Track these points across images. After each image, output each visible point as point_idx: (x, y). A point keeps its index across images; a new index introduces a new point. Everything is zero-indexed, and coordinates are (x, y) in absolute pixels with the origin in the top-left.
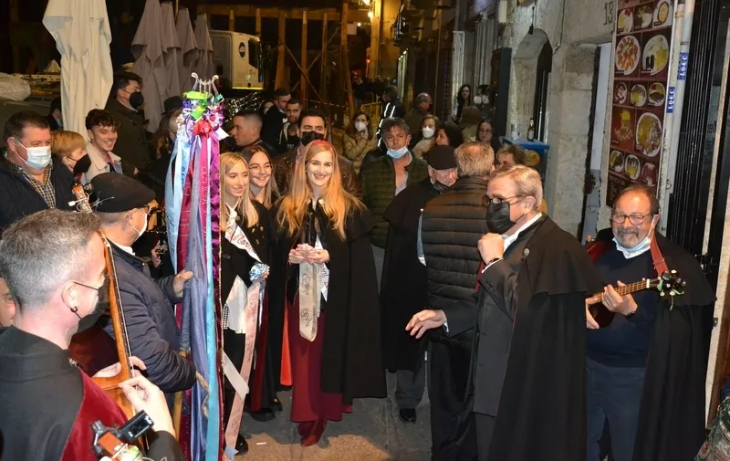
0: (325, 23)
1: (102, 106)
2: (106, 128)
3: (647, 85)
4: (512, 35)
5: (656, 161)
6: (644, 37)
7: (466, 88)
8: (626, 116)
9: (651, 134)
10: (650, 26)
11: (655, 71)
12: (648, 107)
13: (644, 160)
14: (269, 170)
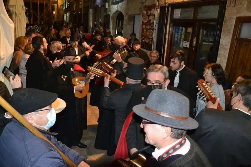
0: (45, 4)
3: (150, 25)
4: (110, 11)
5: (152, 38)
6: (149, 16)
8: (145, 30)
9: (151, 33)
10: (150, 14)
11: (151, 22)
12: (150, 29)
13: (149, 39)
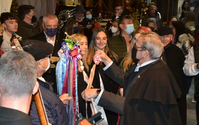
1: (8, 11)
2: (12, 20)
7: (187, 3)
14: (105, 41)
